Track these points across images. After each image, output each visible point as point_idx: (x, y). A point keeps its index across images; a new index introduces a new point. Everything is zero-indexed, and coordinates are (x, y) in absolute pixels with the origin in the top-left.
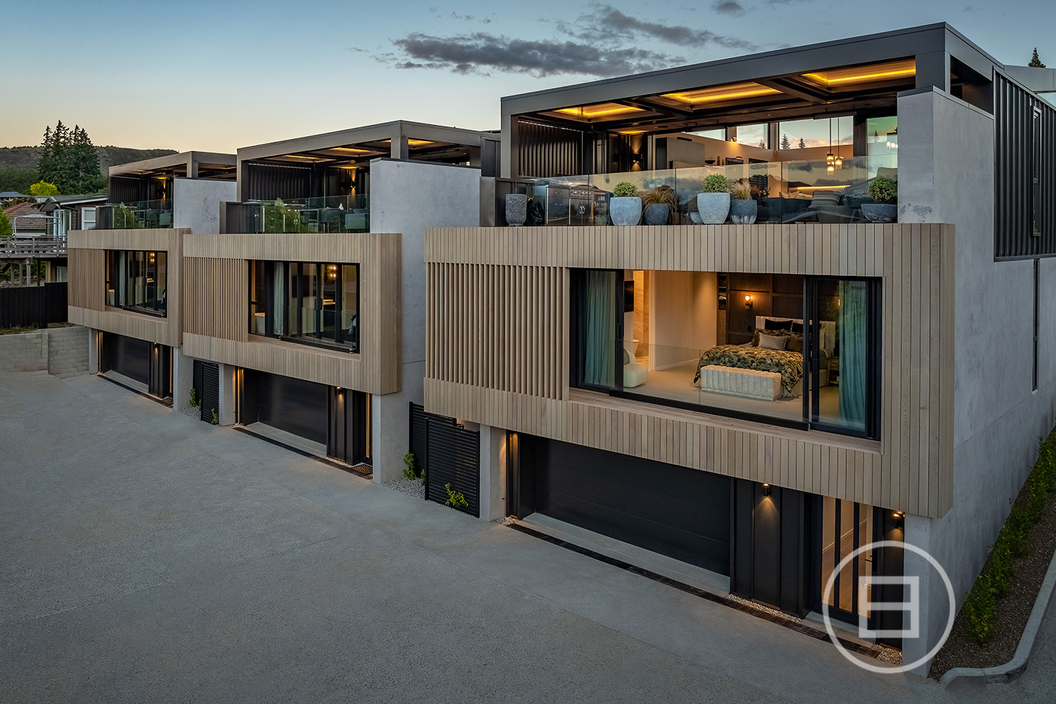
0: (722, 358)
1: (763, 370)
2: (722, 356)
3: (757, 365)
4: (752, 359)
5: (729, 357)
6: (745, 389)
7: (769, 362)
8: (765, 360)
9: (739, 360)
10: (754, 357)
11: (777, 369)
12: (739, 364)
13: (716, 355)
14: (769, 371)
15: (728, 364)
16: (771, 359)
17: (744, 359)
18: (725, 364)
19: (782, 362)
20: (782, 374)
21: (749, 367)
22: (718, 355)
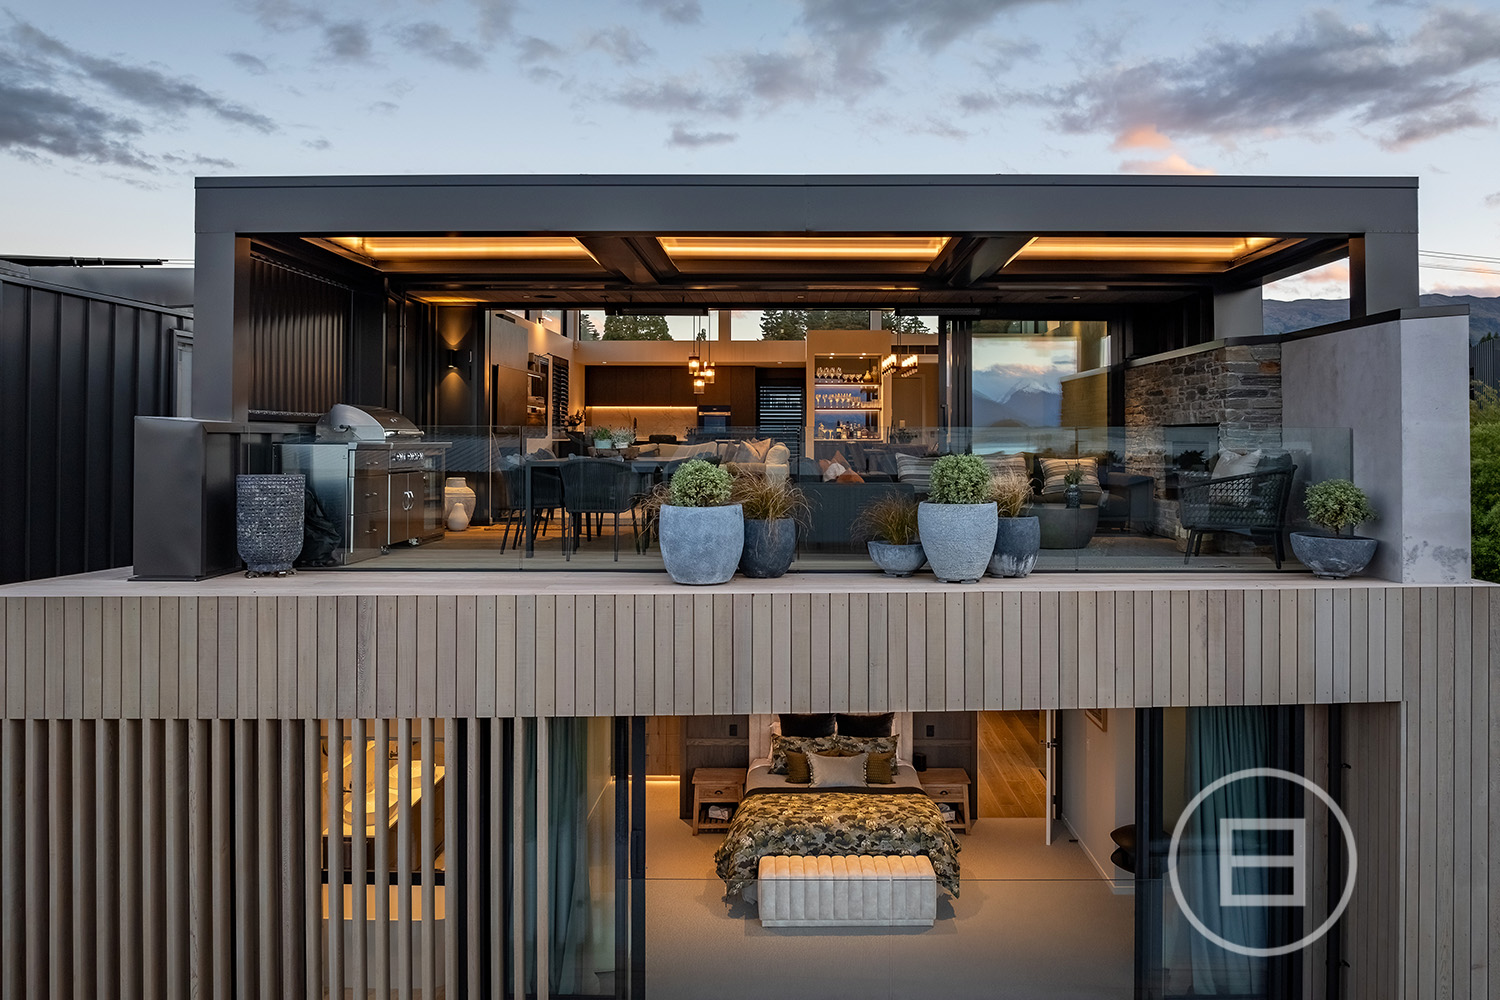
0: (788, 839)
1: (888, 854)
2: (788, 833)
3: (873, 844)
4: (859, 832)
5: (803, 833)
6: (872, 909)
7: (899, 834)
8: (889, 830)
9: (829, 838)
10: (862, 828)
11: (917, 847)
12: (830, 846)
13: (771, 833)
14: (897, 853)
15: (804, 850)
16: (902, 828)
17: (840, 833)
18: (794, 850)
19: (928, 830)
20: (932, 860)
21: (854, 851)
22: (776, 831)
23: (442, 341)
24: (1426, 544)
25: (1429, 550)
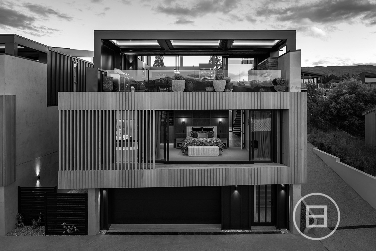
0: (193, 143)
1: (211, 146)
2: (193, 142)
3: (208, 144)
4: (206, 142)
5: (196, 142)
6: (208, 153)
7: (213, 142)
8: (211, 142)
9: (200, 143)
10: (206, 141)
11: (216, 144)
13: (190, 142)
14: (213, 145)
15: (196, 145)
16: (213, 141)
17: (202, 142)
18: (194, 145)
19: (218, 142)
20: (218, 147)
21: (205, 145)
22: (191, 142)
23: (129, 62)
24: (294, 86)
25: (294, 87)
